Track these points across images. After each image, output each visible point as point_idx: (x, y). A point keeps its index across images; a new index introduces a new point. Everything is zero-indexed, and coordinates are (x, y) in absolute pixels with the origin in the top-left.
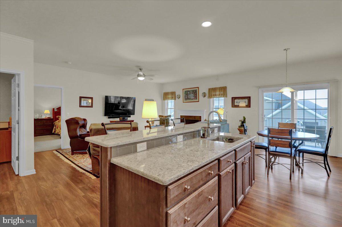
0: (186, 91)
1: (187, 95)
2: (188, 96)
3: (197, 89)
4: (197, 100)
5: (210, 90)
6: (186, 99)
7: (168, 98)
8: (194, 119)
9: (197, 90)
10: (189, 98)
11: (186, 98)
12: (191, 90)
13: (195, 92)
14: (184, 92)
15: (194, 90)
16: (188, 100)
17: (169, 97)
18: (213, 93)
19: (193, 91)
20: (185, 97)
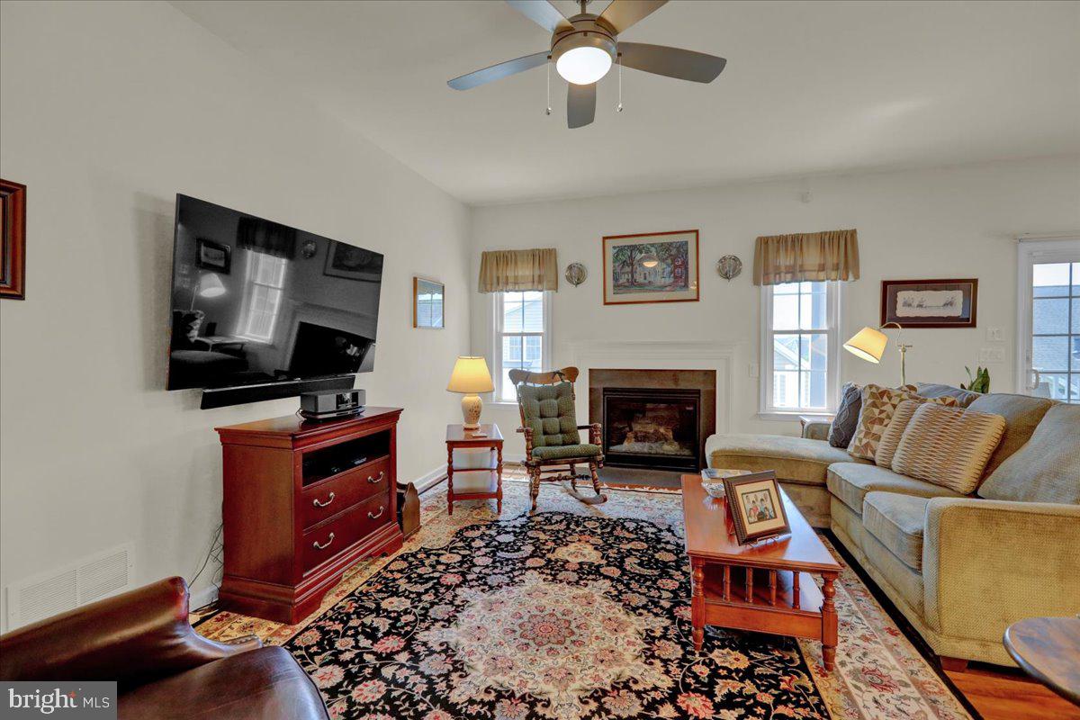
0: (621, 249)
1: (628, 269)
2: (632, 273)
3: (691, 238)
4: (691, 293)
5: (765, 245)
6: (618, 287)
7: (511, 280)
8: (674, 387)
9: (687, 243)
10: (640, 279)
11: (623, 280)
12: (652, 245)
13: (674, 252)
14: (610, 253)
15: (670, 244)
16: (636, 291)
17: (516, 277)
18: (785, 260)
19: (666, 247)
20: (616, 279)
